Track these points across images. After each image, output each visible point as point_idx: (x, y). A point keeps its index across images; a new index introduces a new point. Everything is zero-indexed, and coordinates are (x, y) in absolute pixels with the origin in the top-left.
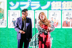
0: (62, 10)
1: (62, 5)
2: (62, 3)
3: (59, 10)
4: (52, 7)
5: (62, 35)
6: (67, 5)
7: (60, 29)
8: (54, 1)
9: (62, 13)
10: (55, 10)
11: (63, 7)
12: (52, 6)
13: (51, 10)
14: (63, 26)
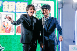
0: (15, 13)
1: (15, 6)
2: (16, 4)
3: (13, 12)
4: (4, 8)
5: (16, 43)
6: (21, 6)
7: (13, 36)
8: (7, 1)
9: (16, 16)
10: (7, 12)
11: (16, 9)
12: (4, 6)
13: (3, 12)
14: (17, 33)
